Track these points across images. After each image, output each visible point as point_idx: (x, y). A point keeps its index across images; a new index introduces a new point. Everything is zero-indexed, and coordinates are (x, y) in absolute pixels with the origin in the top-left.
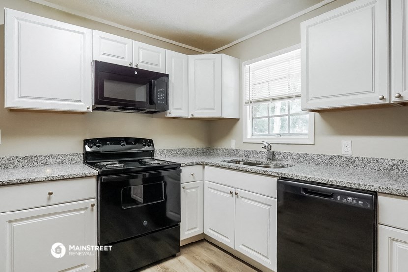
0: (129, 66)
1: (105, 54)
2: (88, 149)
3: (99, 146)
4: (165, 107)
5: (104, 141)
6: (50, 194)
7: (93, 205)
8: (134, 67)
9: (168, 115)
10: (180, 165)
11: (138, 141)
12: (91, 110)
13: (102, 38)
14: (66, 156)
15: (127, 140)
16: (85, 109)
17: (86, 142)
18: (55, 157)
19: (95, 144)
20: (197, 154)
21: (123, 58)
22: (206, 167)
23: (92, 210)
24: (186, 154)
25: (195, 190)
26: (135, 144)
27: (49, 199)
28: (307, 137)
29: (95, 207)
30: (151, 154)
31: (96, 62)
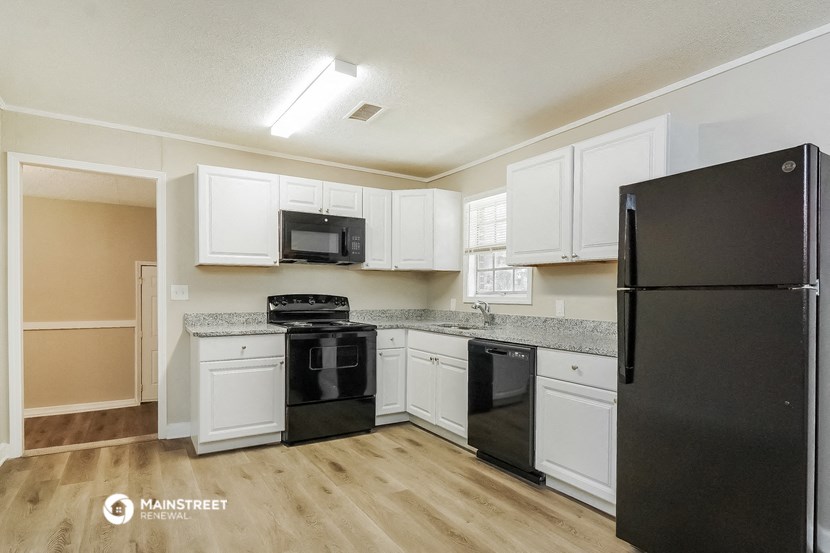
0: (319, 213)
1: (292, 201)
2: (272, 307)
3: (285, 304)
4: (361, 259)
5: (290, 298)
6: (244, 348)
7: (282, 363)
8: (324, 213)
9: (365, 268)
10: (376, 327)
11: (329, 299)
12: (278, 264)
13: (289, 183)
14: (250, 314)
15: (317, 298)
16: (271, 263)
17: (271, 299)
18: (239, 315)
19: (281, 302)
20: (407, 319)
21: (312, 203)
22: (410, 331)
23: (281, 368)
24: (392, 317)
25: (395, 358)
26: (326, 302)
27: (242, 352)
28: (525, 296)
29: (284, 365)
30: (345, 315)
31: (284, 212)
